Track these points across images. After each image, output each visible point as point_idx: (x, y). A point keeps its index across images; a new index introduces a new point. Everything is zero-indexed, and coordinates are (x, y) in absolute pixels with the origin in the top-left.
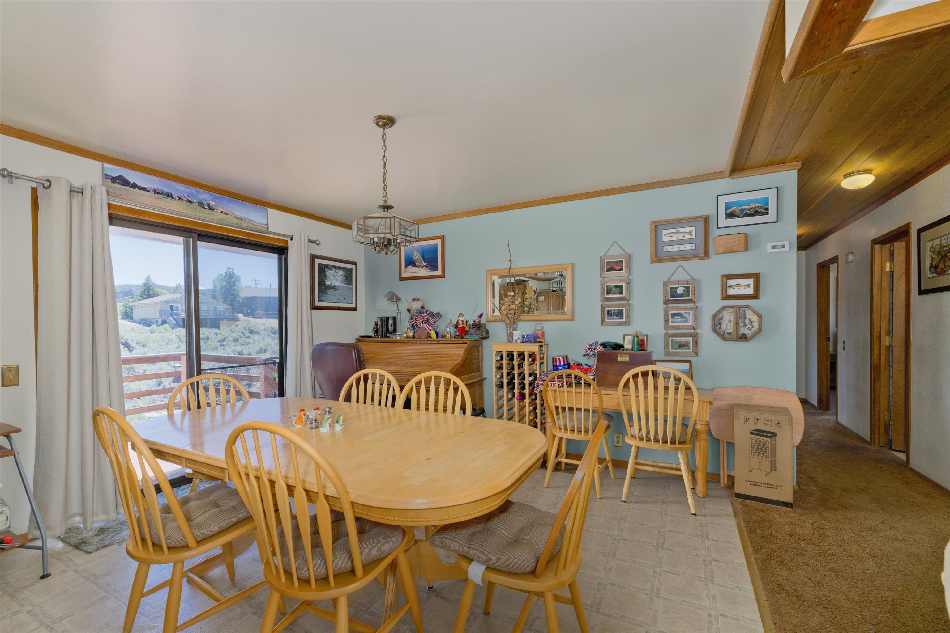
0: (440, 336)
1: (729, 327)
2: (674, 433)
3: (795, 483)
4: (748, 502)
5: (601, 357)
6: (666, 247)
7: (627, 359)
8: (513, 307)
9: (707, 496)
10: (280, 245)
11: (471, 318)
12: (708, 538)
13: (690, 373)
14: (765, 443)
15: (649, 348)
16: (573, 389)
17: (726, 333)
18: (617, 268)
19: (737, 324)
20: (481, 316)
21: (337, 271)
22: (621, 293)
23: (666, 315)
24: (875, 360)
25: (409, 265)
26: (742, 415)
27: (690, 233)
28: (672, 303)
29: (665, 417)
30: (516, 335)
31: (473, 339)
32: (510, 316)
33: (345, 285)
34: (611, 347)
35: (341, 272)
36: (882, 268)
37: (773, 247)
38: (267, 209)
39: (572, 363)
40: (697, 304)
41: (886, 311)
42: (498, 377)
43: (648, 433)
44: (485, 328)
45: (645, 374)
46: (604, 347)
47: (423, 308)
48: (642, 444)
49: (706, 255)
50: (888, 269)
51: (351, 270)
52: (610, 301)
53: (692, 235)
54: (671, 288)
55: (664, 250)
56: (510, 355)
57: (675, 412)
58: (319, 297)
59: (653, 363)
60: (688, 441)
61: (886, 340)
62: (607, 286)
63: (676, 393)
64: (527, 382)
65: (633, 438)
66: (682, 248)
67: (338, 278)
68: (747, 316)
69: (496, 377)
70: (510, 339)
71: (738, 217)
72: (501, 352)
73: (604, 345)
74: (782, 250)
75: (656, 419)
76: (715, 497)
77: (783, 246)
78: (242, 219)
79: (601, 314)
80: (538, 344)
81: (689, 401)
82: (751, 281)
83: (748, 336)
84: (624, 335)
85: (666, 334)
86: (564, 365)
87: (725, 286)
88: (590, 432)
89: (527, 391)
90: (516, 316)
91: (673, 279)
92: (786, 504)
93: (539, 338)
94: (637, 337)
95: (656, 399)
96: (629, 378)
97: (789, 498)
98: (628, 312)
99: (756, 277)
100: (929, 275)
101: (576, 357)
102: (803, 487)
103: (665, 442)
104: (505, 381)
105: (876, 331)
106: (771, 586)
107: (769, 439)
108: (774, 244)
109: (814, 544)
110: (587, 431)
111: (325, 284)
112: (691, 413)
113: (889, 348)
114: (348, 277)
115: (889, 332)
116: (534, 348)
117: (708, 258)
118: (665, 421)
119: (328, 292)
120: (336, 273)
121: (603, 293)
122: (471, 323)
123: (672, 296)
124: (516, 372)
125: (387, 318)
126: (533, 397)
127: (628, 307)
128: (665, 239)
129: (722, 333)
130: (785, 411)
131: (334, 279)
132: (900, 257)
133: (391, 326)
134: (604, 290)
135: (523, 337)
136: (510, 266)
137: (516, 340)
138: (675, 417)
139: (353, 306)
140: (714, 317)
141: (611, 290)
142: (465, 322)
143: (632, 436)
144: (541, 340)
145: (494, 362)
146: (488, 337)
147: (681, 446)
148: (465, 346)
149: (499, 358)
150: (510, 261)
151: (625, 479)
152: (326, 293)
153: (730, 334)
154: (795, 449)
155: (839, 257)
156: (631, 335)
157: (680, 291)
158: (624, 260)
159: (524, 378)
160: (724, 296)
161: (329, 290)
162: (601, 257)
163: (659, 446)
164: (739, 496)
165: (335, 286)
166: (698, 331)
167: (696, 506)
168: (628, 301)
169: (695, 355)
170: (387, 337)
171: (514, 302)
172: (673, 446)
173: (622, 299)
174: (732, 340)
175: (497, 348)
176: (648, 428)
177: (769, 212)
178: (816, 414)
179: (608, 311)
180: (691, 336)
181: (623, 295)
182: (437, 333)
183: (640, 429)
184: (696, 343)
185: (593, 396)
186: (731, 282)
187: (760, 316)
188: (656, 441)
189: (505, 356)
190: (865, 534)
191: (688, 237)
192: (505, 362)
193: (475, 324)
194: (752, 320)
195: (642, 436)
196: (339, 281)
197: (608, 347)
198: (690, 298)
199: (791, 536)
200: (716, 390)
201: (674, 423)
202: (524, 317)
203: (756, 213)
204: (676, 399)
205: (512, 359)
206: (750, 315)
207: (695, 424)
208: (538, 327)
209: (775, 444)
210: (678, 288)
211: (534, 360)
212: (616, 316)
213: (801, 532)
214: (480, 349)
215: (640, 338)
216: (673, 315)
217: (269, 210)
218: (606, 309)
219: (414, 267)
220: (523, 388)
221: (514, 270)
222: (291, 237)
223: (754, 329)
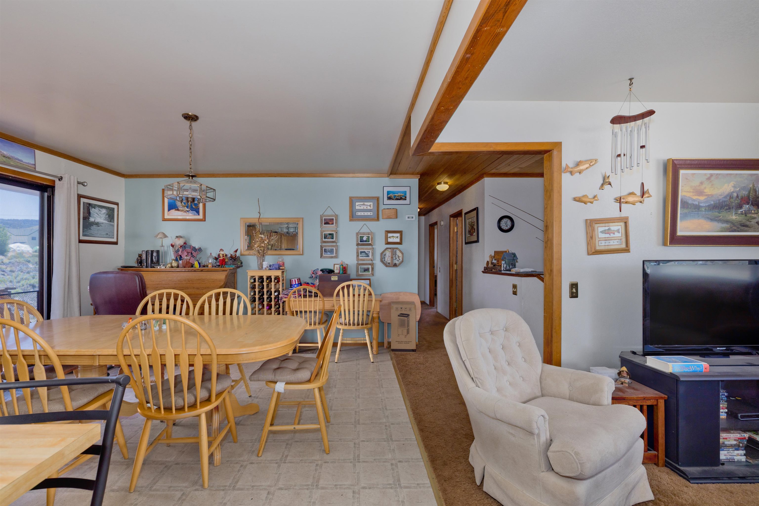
0: (201, 266)
1: (388, 259)
2: (363, 319)
3: (417, 341)
4: (397, 352)
5: (321, 279)
6: (358, 213)
7: (337, 279)
8: (263, 245)
9: (378, 354)
10: (45, 183)
11: (229, 252)
12: (379, 371)
13: (370, 285)
14: (404, 320)
15: (348, 272)
16: (308, 299)
17: (387, 263)
18: (330, 223)
19: (392, 258)
20: (236, 251)
21: (101, 210)
22: (333, 238)
23: (357, 253)
24: (451, 277)
25: (172, 209)
26: (395, 306)
27: (370, 206)
28: (360, 246)
29: (359, 311)
30: (265, 264)
31: (232, 268)
32: (261, 251)
33: (107, 222)
34: (327, 272)
35: (104, 211)
36: (454, 230)
37: (408, 218)
38: (34, 151)
39: (302, 282)
40: (374, 247)
41: (455, 252)
42: (252, 294)
43: (349, 320)
44: (240, 260)
45: (348, 286)
46: (323, 272)
47: (185, 243)
48: (346, 327)
49: (378, 219)
50: (456, 231)
51: (113, 209)
52: (326, 243)
53: (371, 207)
54: (360, 237)
55: (357, 214)
56: (261, 278)
57: (363, 308)
58: (83, 232)
59: (351, 280)
60: (369, 323)
61: (455, 267)
62: (324, 234)
63: (364, 297)
64: (273, 296)
65: (341, 325)
66: (366, 214)
67: (101, 216)
68: (397, 254)
69: (250, 294)
70: (261, 267)
71: (393, 200)
72: (254, 276)
73: (322, 270)
74: (412, 219)
75: (354, 313)
76: (382, 353)
77: (412, 218)
78: (9, 158)
79: (321, 251)
80: (281, 271)
81: (370, 301)
82: (398, 235)
83: (397, 264)
84: (334, 265)
85: (357, 264)
86: (298, 284)
87: (387, 237)
88: (317, 324)
89: (273, 303)
90: (265, 251)
91: (361, 231)
92: (413, 350)
93: (281, 266)
94: (342, 265)
95: (354, 301)
96: (340, 289)
97: (414, 347)
98: (337, 250)
99: (401, 232)
100: (468, 236)
101: (305, 278)
102: (421, 343)
103: (358, 325)
104: (257, 297)
105: (451, 261)
106: (406, 383)
107: (406, 318)
108: (409, 216)
109: (423, 364)
110: (315, 324)
111: (90, 221)
112: (371, 308)
113: (456, 270)
114: (111, 216)
115: (456, 263)
116: (278, 273)
117: (379, 221)
118: (358, 314)
119: (92, 228)
120: (100, 212)
121: (322, 238)
122: (229, 256)
123: (361, 241)
124: (265, 290)
125: (152, 252)
126: (278, 306)
127: (336, 247)
128: (357, 208)
129: (385, 263)
130: (413, 303)
131: (97, 217)
132: (460, 226)
133: (155, 258)
134: (322, 236)
135: (270, 266)
136: (260, 217)
137: (266, 268)
138: (363, 311)
139: (114, 240)
140: (382, 254)
141: (327, 236)
142: (225, 255)
143: (341, 324)
144: (283, 268)
145: (249, 283)
146: (242, 266)
147: (366, 326)
148: (226, 273)
149: (252, 281)
150: (259, 213)
151: (336, 352)
152: (90, 229)
153: (389, 263)
154: (417, 323)
155: (438, 222)
156: (338, 264)
157: (365, 239)
158: (334, 218)
159: (271, 294)
160: (386, 242)
161: (93, 226)
162: (321, 215)
163: (356, 327)
164: (393, 350)
165: (98, 223)
166: (374, 262)
167: (373, 359)
168: (336, 243)
169: (372, 275)
170: (151, 267)
171: (264, 242)
172: (362, 326)
173: (333, 242)
174: (390, 267)
175: (250, 274)
176: (349, 317)
177: (407, 199)
178: (428, 309)
179: (325, 249)
180: (370, 265)
181: (334, 240)
182: (199, 264)
183: (345, 319)
184: (373, 268)
185: (319, 303)
186: (390, 235)
187: (403, 254)
188: (354, 324)
189: (257, 279)
190: (442, 357)
191: (369, 208)
192: (257, 284)
193: (231, 257)
194: (399, 256)
195: (346, 322)
196: (102, 218)
197: (325, 272)
198: (370, 243)
199: (415, 363)
200: (382, 295)
201: (363, 314)
202: (269, 252)
203: (401, 199)
204: (364, 301)
205: (262, 282)
206: (398, 253)
207: (373, 314)
208: (280, 259)
209: (409, 320)
210: (364, 237)
211: (278, 282)
212: (330, 252)
213: (419, 360)
214: (235, 275)
215: (344, 266)
216: (361, 252)
217: (37, 151)
218: (324, 248)
219: (177, 211)
220: (271, 301)
221: (262, 219)
222: (60, 178)
223: (400, 261)
